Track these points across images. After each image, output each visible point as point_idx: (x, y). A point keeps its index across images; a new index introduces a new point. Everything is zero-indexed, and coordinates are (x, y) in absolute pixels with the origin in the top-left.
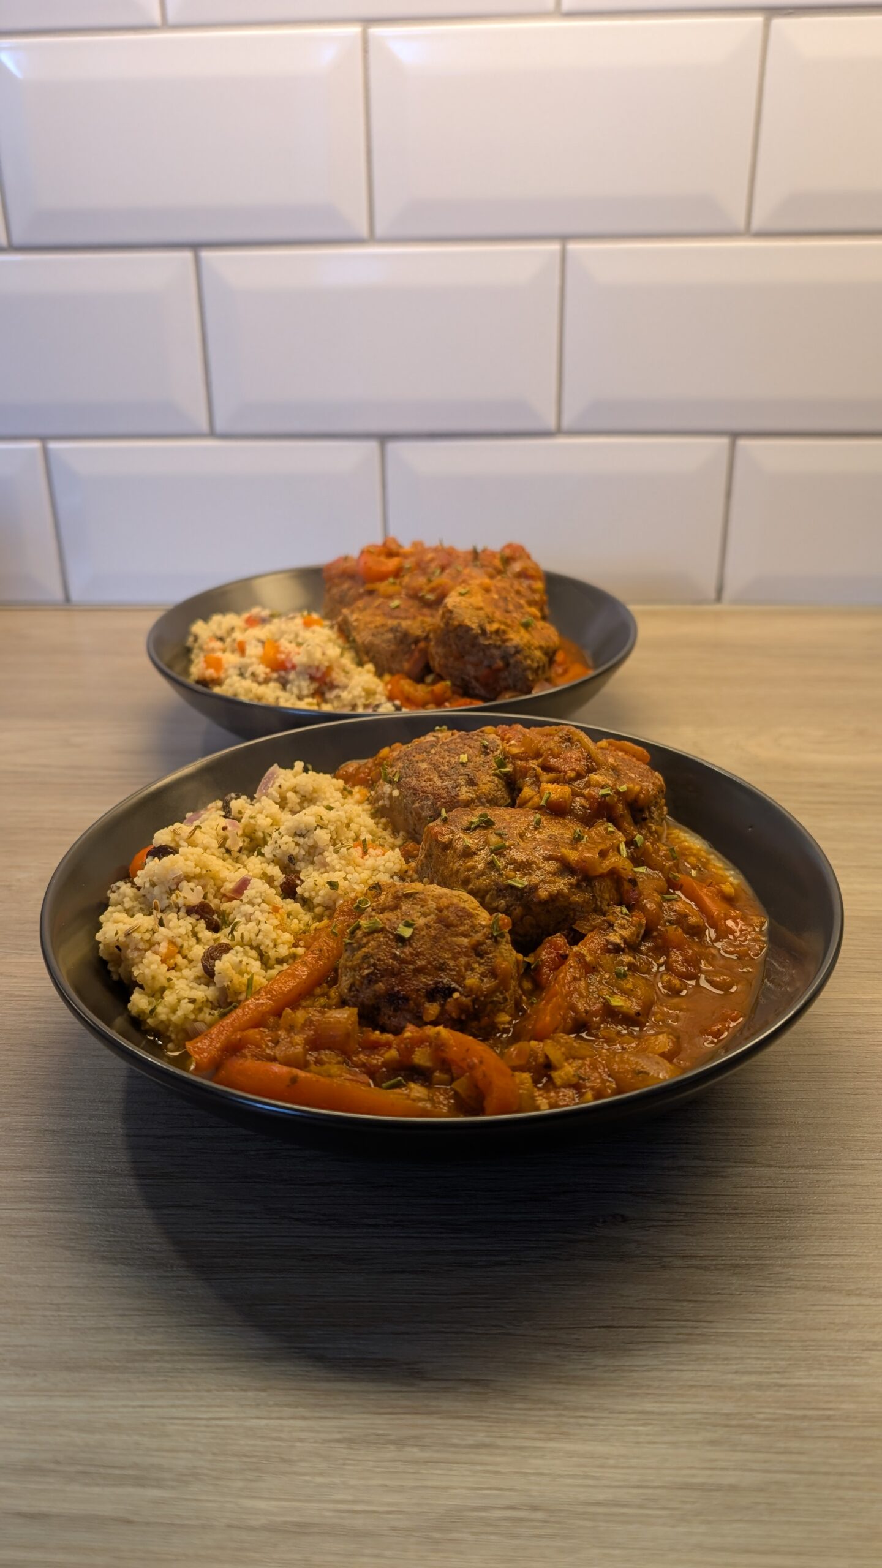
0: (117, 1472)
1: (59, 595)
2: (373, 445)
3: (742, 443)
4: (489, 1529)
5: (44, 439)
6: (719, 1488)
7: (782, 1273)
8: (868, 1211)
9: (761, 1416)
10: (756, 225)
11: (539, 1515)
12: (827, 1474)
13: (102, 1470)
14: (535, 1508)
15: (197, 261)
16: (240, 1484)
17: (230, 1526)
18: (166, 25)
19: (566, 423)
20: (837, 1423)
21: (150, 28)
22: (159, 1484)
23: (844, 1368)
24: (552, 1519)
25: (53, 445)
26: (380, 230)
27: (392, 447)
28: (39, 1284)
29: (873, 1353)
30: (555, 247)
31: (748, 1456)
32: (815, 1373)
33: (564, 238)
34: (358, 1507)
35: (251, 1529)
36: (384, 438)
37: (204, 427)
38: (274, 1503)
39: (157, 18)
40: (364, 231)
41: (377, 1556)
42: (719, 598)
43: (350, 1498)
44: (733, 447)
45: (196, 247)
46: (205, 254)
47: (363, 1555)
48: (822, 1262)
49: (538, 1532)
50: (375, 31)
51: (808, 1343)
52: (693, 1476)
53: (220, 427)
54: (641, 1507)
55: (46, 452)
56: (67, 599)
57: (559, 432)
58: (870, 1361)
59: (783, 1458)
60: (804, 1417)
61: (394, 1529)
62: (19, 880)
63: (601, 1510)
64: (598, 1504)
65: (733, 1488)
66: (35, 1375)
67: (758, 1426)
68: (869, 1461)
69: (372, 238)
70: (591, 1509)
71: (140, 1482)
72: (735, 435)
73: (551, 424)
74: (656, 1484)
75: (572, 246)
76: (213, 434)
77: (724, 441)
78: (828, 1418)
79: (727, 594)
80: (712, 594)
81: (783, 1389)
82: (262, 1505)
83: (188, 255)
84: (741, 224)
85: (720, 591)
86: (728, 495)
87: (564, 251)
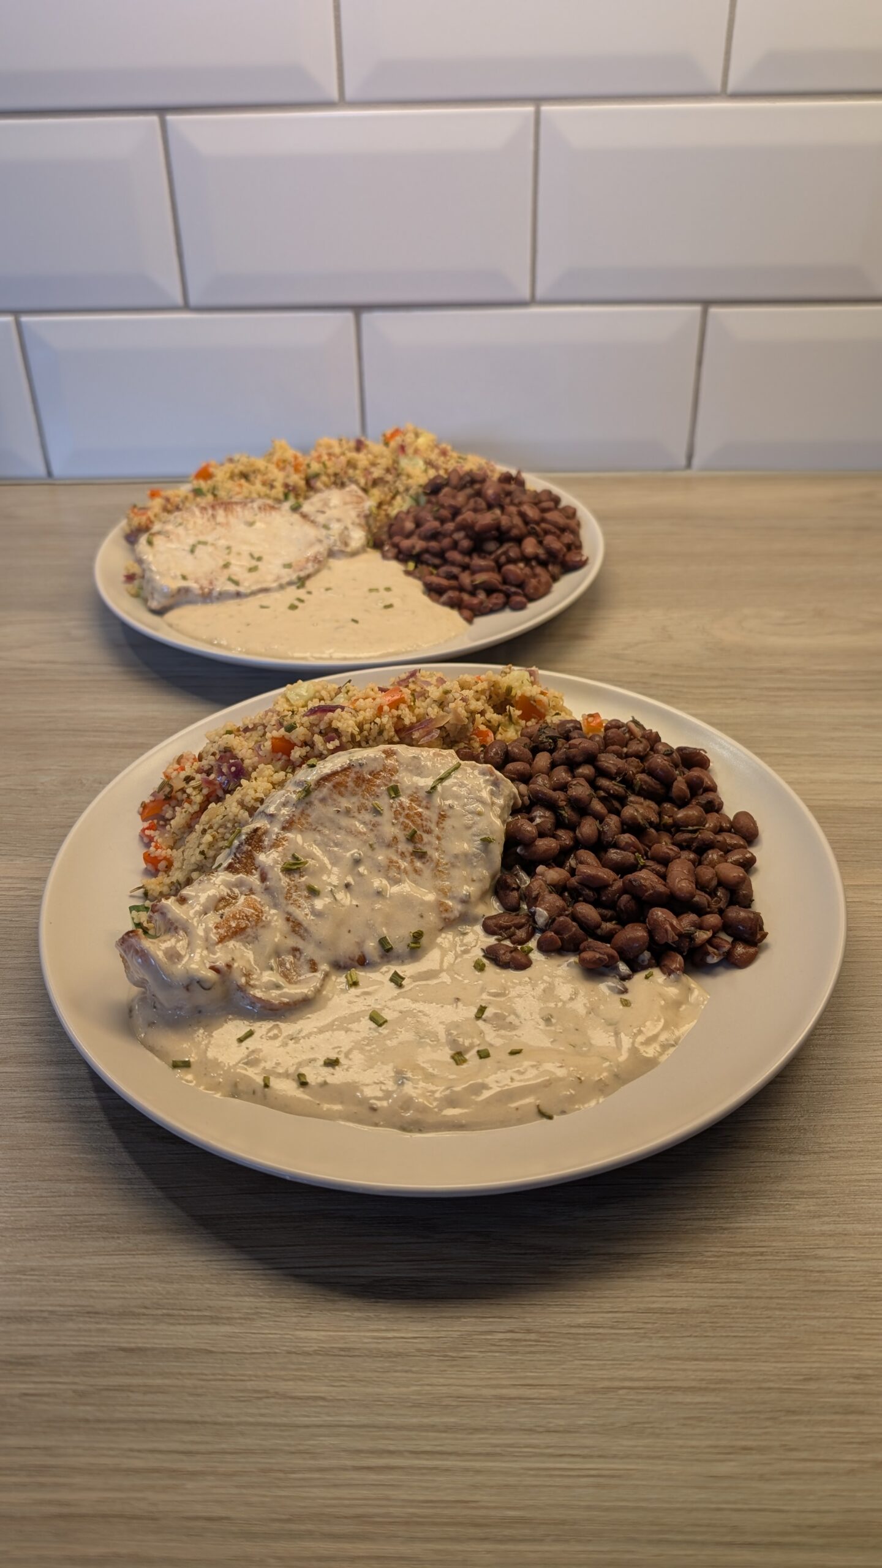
0: (195, 1313)
1: (41, 471)
2: (349, 315)
3: (714, 310)
4: (494, 1348)
5: (16, 313)
6: (674, 1311)
7: (729, 1136)
8: (803, 1080)
9: (709, 1254)
10: (731, 87)
11: (533, 1336)
12: (758, 1298)
13: (182, 1313)
14: (529, 1331)
16: (295, 1320)
17: (289, 1353)
19: (540, 294)
20: (768, 1258)
22: (229, 1321)
23: (776, 1213)
24: (542, 1339)
25: (24, 319)
26: (350, 94)
27: (367, 317)
28: (112, 1163)
29: (800, 1200)
31: (698, 1285)
32: (752, 1218)
33: (538, 101)
34: (389, 1335)
35: (308, 1354)
36: (358, 309)
37: (179, 300)
38: (323, 1333)
40: (334, 95)
41: (406, 1372)
42: (689, 465)
43: (383, 1328)
44: (705, 314)
45: (161, 111)
46: (171, 118)
47: (396, 1371)
48: (762, 1126)
49: (533, 1349)
51: (748, 1193)
52: (654, 1302)
53: (194, 300)
54: (612, 1328)
55: (18, 325)
56: (50, 474)
57: (533, 301)
58: (797, 1207)
59: (724, 1286)
60: (742, 1254)
61: (419, 1350)
62: (42, 783)
63: (581, 1331)
64: (579, 1326)
65: (684, 1311)
66: (118, 1238)
67: (706, 1262)
68: (792, 1287)
69: (343, 102)
70: (573, 1330)
71: (215, 1320)
72: (707, 303)
73: (526, 294)
74: (624, 1309)
75: (545, 108)
77: (697, 309)
78: (762, 1254)
79: (696, 461)
80: (683, 461)
81: (725, 1232)
82: (314, 1335)
83: (154, 119)
84: (718, 87)
85: (690, 457)
86: (700, 363)
87: (537, 114)
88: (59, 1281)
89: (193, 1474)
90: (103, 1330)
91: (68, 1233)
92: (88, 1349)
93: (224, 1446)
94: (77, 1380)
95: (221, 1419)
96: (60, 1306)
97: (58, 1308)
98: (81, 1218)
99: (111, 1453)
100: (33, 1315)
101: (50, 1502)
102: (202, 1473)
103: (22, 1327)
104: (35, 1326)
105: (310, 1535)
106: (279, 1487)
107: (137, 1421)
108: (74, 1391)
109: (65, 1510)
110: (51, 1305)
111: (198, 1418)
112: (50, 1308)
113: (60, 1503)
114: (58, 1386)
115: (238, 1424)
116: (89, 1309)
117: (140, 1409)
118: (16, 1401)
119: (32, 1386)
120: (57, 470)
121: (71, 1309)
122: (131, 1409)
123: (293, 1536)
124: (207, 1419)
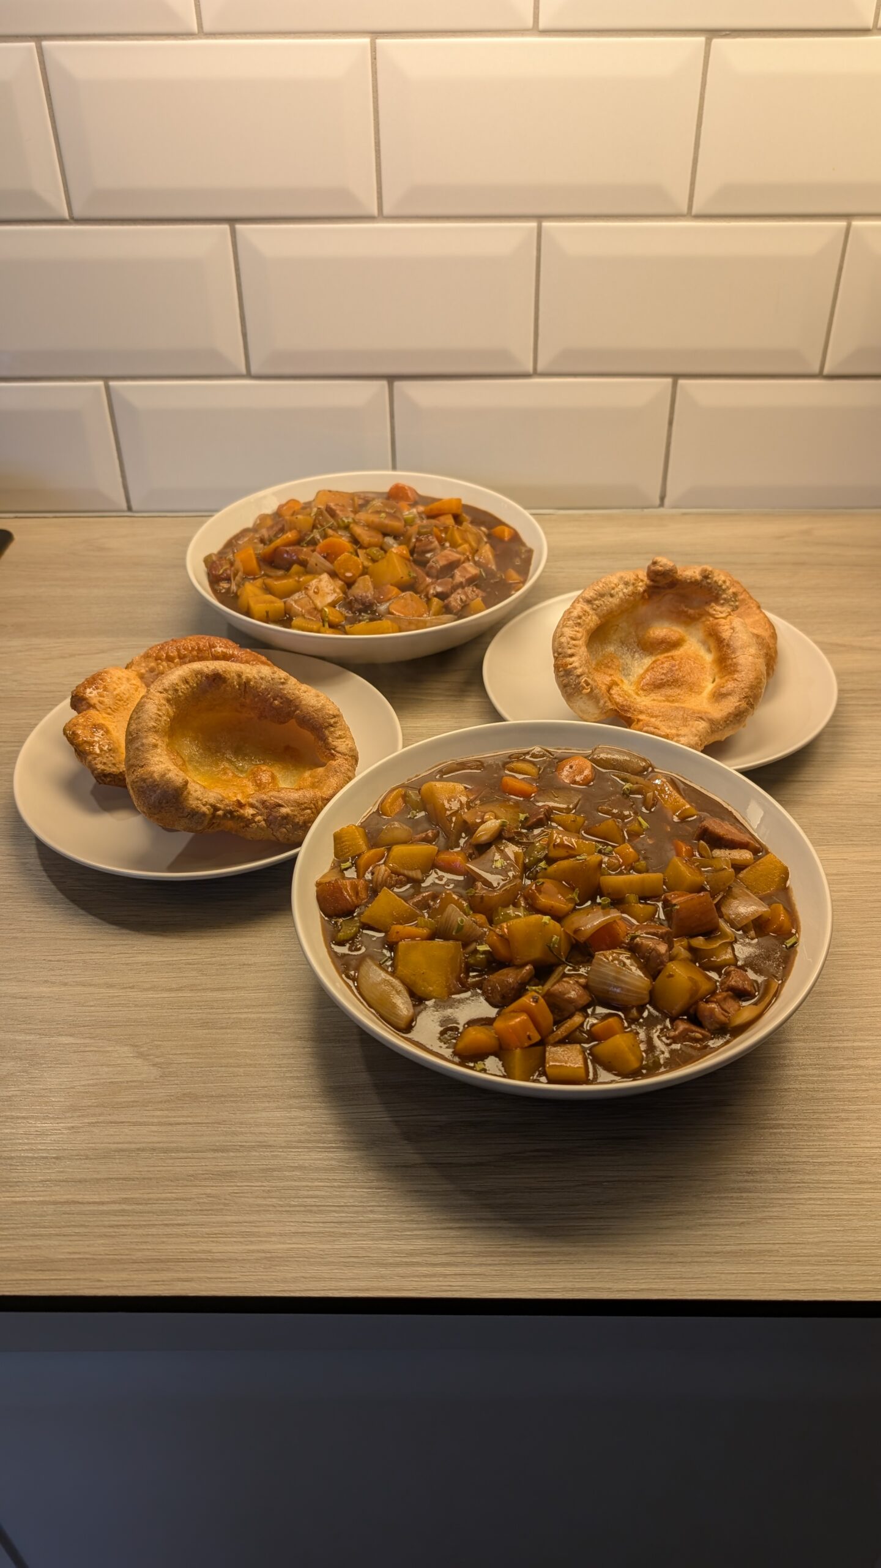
1: (124, 506)
2: (384, 383)
3: (681, 382)
5: (106, 379)
15: (234, 233)
18: (202, 33)
19: (541, 368)
21: (190, 35)
25: (112, 383)
26: (387, 211)
27: (398, 385)
30: (533, 224)
33: (540, 218)
36: (391, 378)
37: (244, 371)
39: (195, 28)
40: (375, 211)
42: (662, 504)
44: (675, 385)
45: (232, 221)
46: (239, 227)
50: (381, 42)
53: (254, 370)
55: (107, 388)
56: (130, 509)
57: (535, 374)
69: (381, 217)
72: (676, 377)
73: (530, 369)
75: (546, 224)
76: (249, 375)
77: (669, 380)
79: (667, 501)
80: (657, 502)
83: (226, 227)
84: (684, 209)
85: (662, 498)
86: (671, 423)
87: (539, 229)
88: (243, 1128)
89: (345, 1235)
90: (276, 1156)
91: (243, 1099)
92: (267, 1167)
93: (360, 1218)
94: (264, 1184)
95: (357, 1204)
96: (246, 1142)
97: (245, 1144)
98: (251, 1089)
99: (292, 1224)
100: (229, 1148)
101: (258, 1251)
102: (350, 1233)
103: (224, 1154)
104: (232, 1154)
105: (418, 1264)
106: (398, 1240)
107: (305, 1206)
108: (263, 1191)
109: (268, 1255)
110: (241, 1142)
111: (343, 1204)
112: (240, 1144)
113: (264, 1251)
114: (253, 1188)
115: (369, 1206)
116: (265, 1144)
117: (306, 1200)
118: (228, 1197)
119: (236, 1188)
120: (134, 507)
121: (253, 1144)
122: (300, 1200)
123: (407, 1264)
124: (349, 1204)
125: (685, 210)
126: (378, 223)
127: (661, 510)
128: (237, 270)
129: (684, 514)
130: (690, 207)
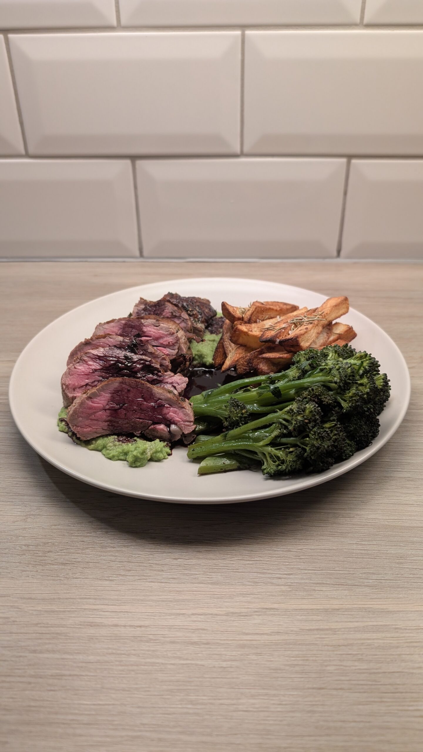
15: (7, 41)
30: (238, 33)
76: (27, 155)
125: (358, 20)
126: (117, 32)
127: (338, 260)
128: (12, 71)
129: (355, 263)
130: (362, 18)
